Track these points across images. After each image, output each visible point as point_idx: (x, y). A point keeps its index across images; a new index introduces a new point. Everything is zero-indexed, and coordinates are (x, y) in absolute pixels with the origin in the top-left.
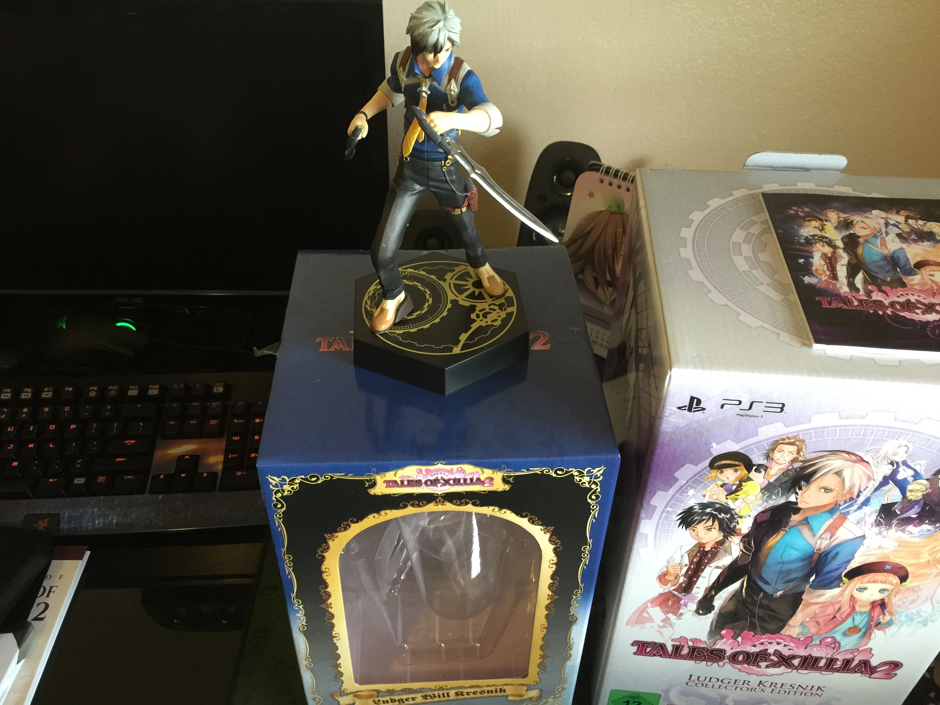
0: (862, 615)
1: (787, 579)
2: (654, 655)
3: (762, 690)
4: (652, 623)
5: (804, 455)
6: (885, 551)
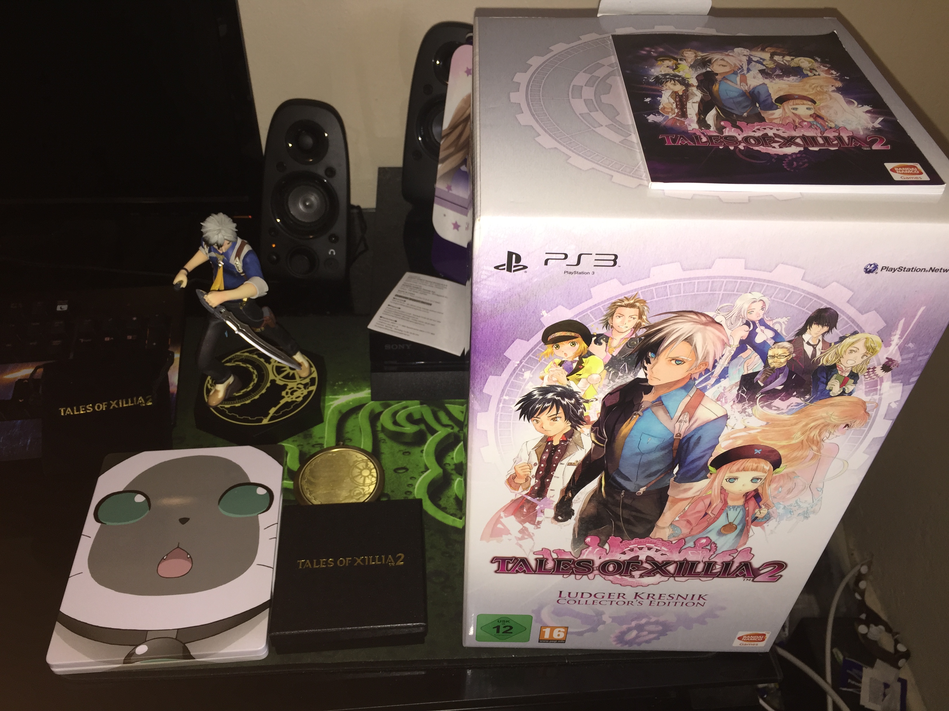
0: (736, 510)
1: (648, 472)
2: (517, 572)
3: (639, 602)
4: (509, 535)
5: (647, 320)
6: (752, 432)
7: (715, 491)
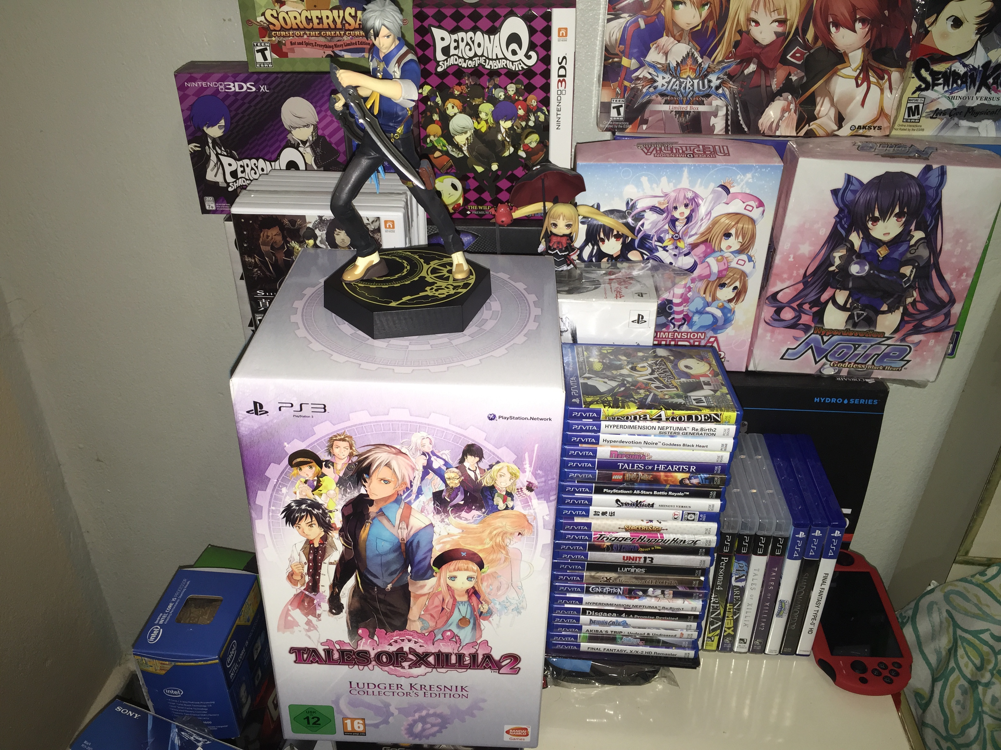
0: (464, 605)
3: (415, 694)
4: (299, 627)
5: (356, 451)
6: (454, 538)
7: (444, 588)
